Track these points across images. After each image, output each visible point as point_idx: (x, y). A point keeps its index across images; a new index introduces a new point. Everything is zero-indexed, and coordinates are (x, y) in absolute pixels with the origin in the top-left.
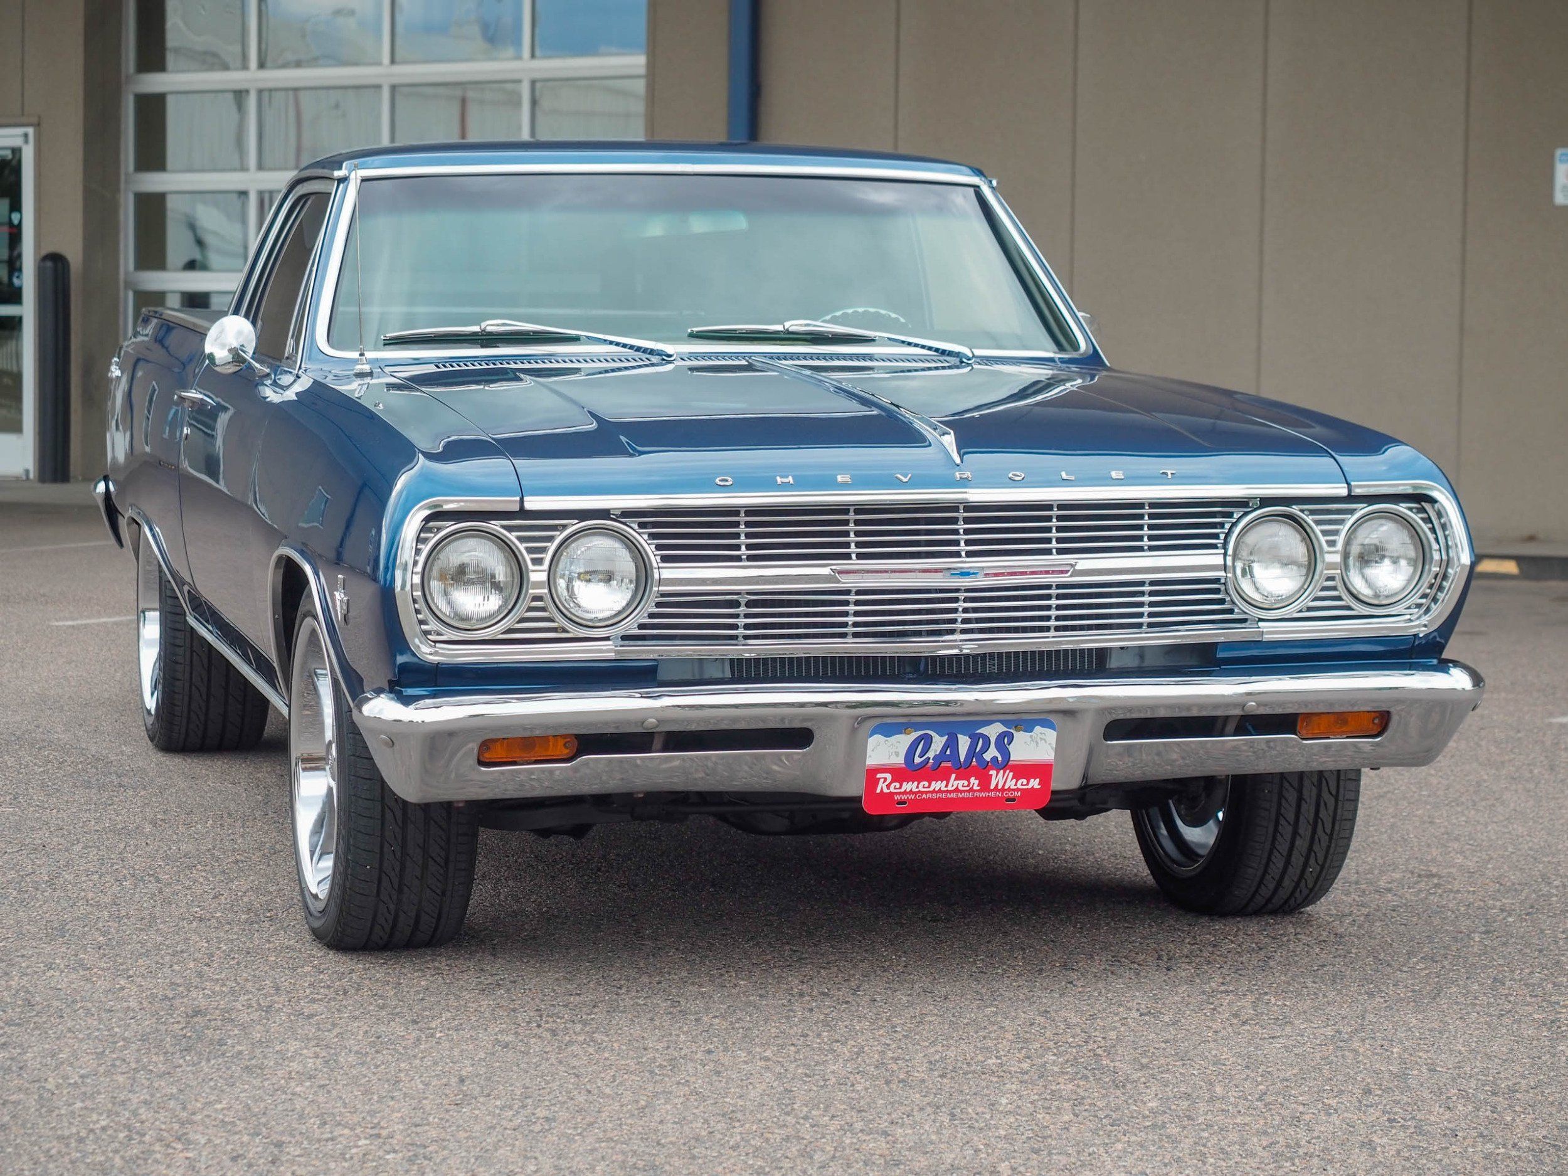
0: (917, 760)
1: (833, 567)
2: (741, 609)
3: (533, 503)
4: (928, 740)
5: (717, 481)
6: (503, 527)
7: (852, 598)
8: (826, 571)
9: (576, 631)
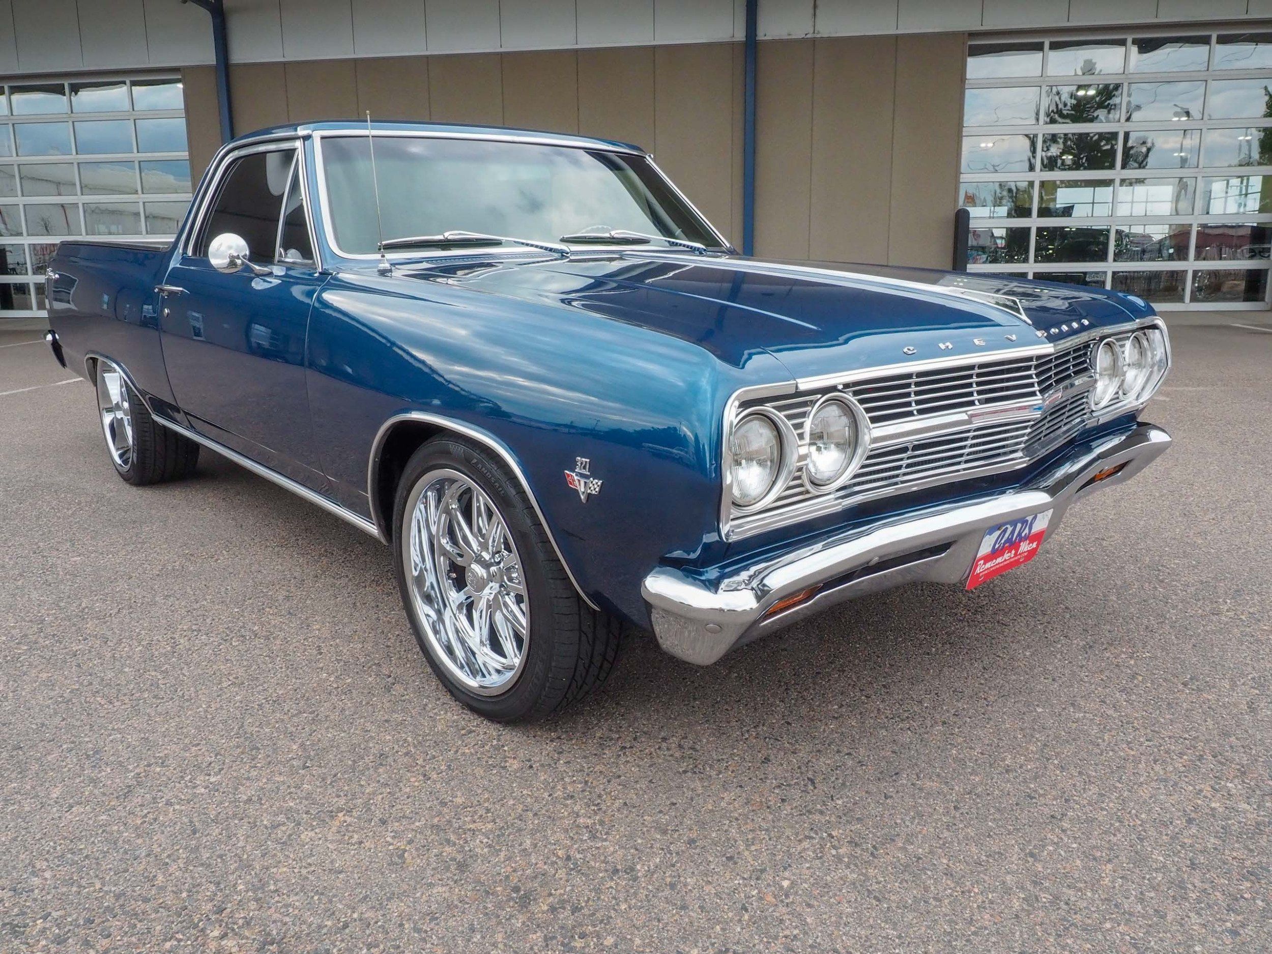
0: (997, 546)
1: (969, 413)
2: (909, 453)
3: (805, 384)
4: (1005, 531)
5: (905, 350)
6: (774, 408)
7: (971, 434)
8: (964, 417)
9: (814, 491)
